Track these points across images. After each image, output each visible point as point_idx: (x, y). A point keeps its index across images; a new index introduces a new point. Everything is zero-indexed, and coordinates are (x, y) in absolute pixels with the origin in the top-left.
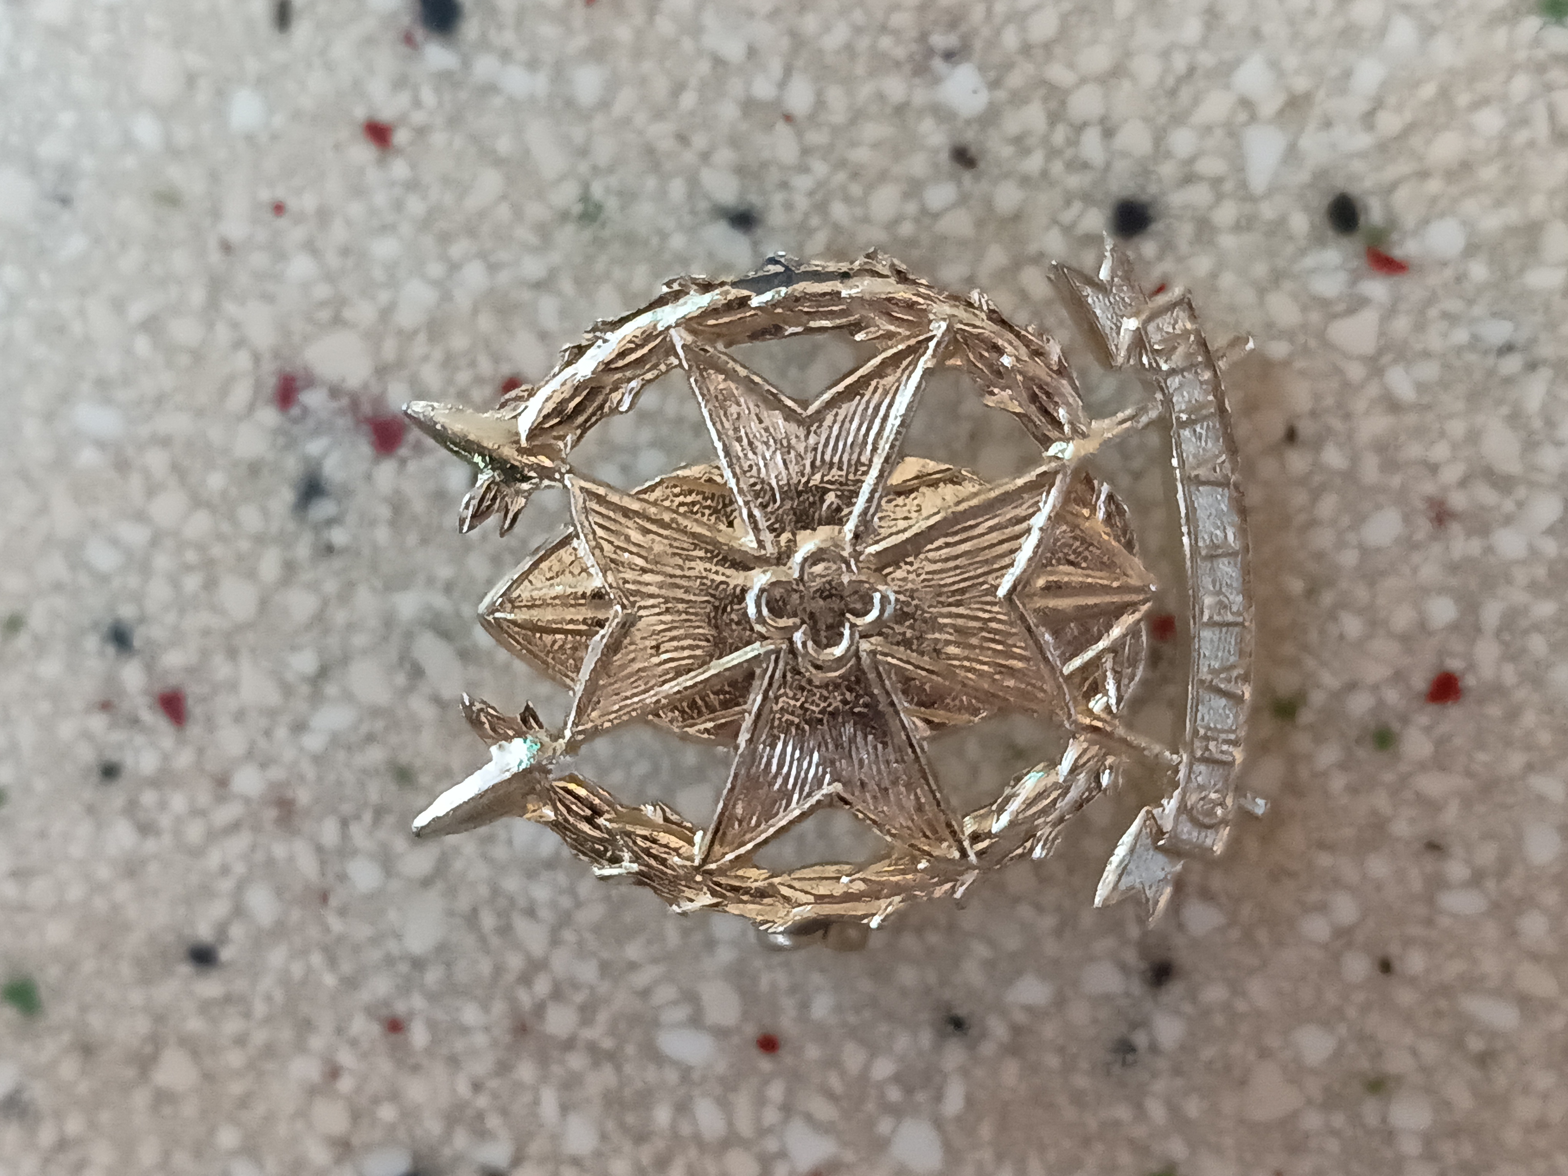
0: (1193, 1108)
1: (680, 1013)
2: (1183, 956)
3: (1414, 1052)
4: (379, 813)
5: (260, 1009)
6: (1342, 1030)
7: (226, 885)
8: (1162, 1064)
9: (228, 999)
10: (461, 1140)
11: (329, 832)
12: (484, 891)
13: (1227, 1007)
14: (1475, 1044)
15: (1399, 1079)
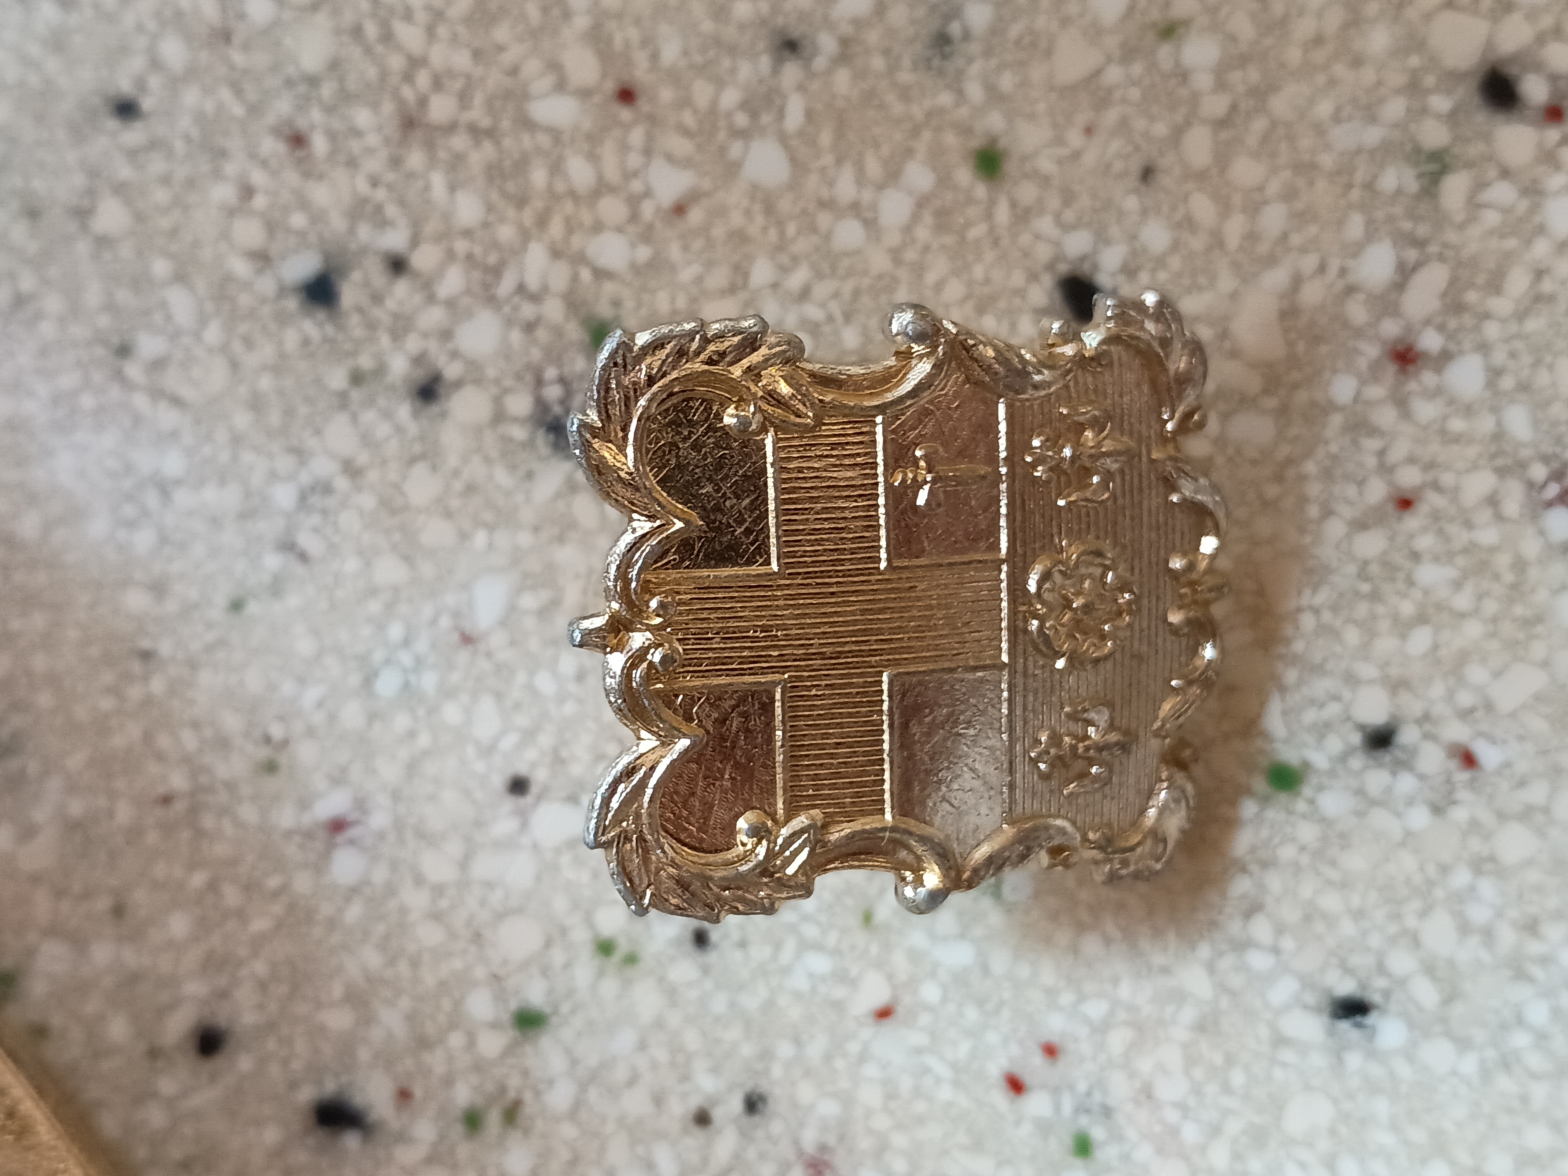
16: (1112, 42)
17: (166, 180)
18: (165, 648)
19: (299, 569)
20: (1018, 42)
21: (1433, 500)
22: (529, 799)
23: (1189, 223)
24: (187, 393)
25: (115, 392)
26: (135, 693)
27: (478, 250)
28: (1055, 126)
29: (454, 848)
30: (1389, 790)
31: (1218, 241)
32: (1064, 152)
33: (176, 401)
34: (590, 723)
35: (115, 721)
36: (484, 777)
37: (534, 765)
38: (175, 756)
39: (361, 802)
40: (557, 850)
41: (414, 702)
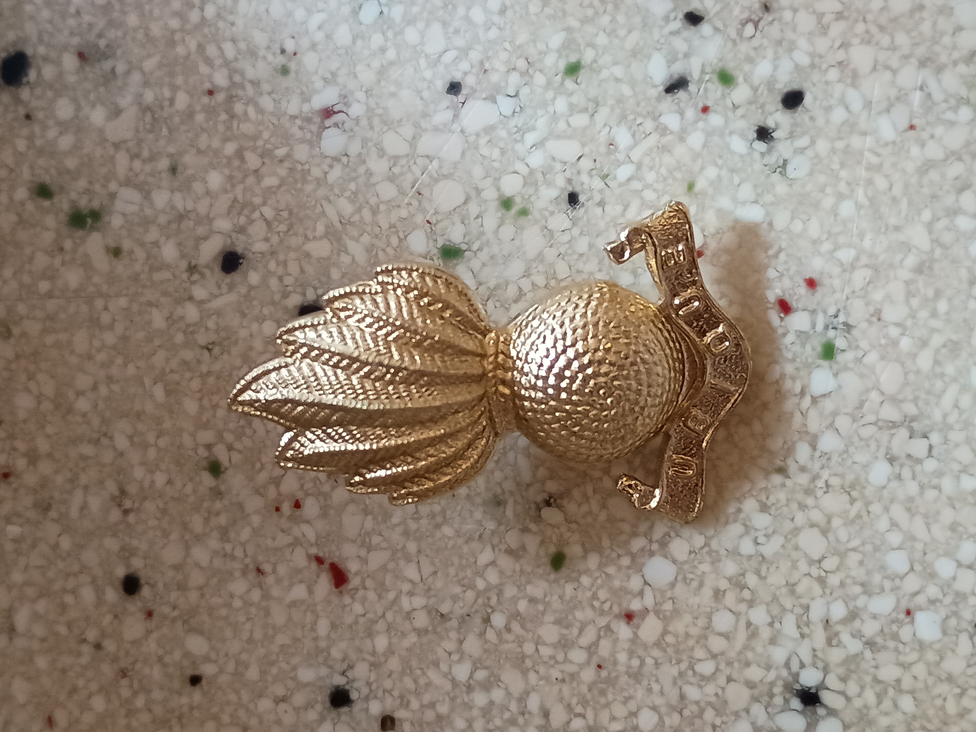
22: (460, 97)
26: (194, 16)
29: (408, 131)
34: (507, 45)
35: (178, 36)
36: (430, 82)
37: (465, 74)
38: (218, 62)
39: (344, 98)
40: (478, 135)
41: (385, 27)
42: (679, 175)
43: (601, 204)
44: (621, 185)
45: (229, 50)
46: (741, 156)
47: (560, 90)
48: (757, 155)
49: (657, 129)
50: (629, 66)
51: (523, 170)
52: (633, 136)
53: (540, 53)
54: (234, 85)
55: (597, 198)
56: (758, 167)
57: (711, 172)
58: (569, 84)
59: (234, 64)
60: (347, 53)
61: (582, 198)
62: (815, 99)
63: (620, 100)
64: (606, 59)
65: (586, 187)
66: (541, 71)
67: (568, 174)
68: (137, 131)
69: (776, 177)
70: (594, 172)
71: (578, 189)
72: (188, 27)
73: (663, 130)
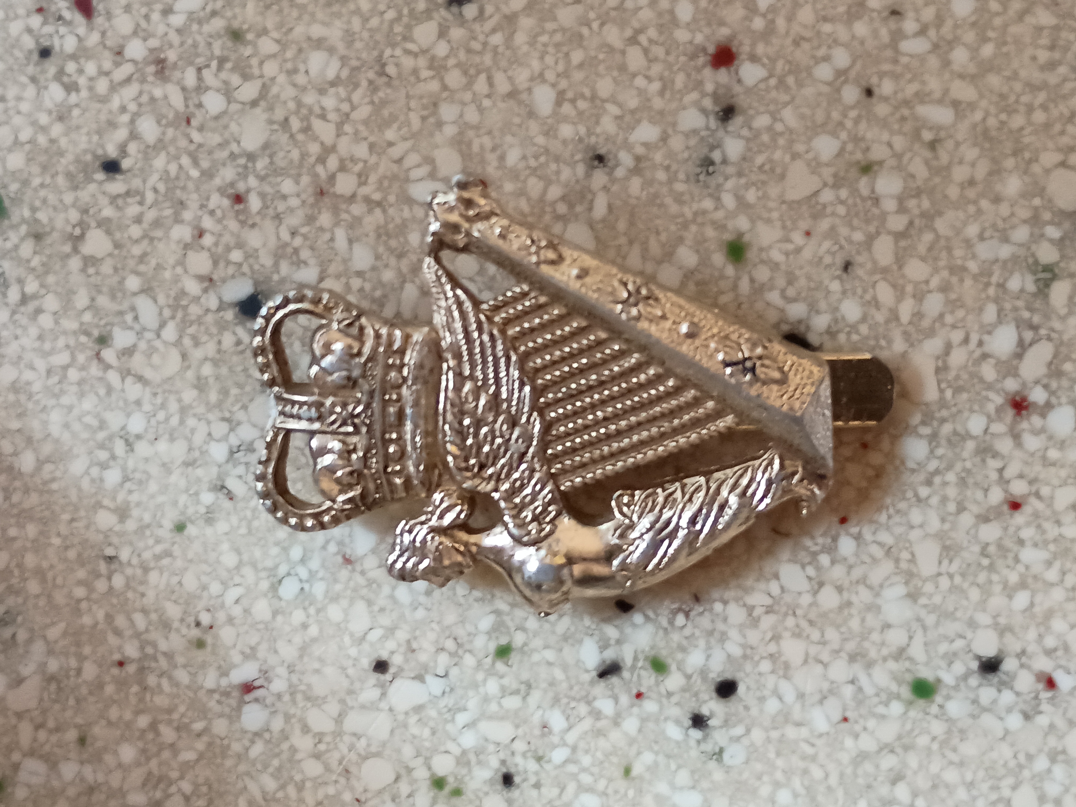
0: (751, 196)
1: (423, 171)
2: (742, 101)
3: (890, 145)
4: (222, 61)
5: (150, 197)
6: (844, 135)
7: (125, 118)
8: (730, 170)
9: (128, 194)
10: (285, 268)
11: (190, 78)
12: (292, 105)
13: (770, 129)
14: (927, 136)
15: (881, 163)
16: (827, 173)
17: (138, 220)
18: (124, 555)
19: (227, 504)
20: (761, 167)
21: (1033, 505)
22: (388, 677)
23: (876, 303)
24: (148, 374)
25: (95, 370)
26: (101, 586)
27: (368, 286)
28: (784, 227)
29: (333, 708)
30: (994, 702)
31: (894, 316)
32: (790, 247)
33: (140, 379)
34: (434, 625)
35: (84, 605)
36: (355, 659)
37: (392, 653)
38: (128, 633)
39: (264, 673)
40: (407, 713)
41: (307, 603)
42: (615, 760)
43: (537, 786)
44: (557, 767)
45: (140, 621)
46: (677, 743)
47: (491, 672)
48: (693, 743)
49: (590, 713)
50: (561, 650)
51: (456, 750)
52: (567, 719)
53: (469, 634)
54: (145, 656)
55: (533, 780)
56: (694, 753)
57: (648, 758)
58: (500, 666)
59: (144, 637)
60: (267, 629)
61: (517, 779)
62: (748, 688)
63: (552, 684)
64: (537, 643)
65: (521, 768)
66: (470, 651)
67: (502, 755)
68: (41, 700)
69: (712, 764)
70: (529, 754)
71: (513, 770)
72: (94, 596)
73: (597, 715)
